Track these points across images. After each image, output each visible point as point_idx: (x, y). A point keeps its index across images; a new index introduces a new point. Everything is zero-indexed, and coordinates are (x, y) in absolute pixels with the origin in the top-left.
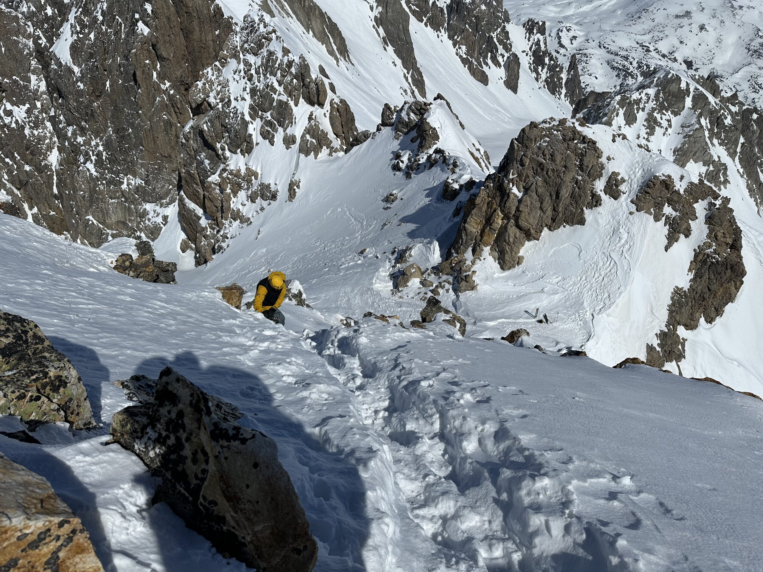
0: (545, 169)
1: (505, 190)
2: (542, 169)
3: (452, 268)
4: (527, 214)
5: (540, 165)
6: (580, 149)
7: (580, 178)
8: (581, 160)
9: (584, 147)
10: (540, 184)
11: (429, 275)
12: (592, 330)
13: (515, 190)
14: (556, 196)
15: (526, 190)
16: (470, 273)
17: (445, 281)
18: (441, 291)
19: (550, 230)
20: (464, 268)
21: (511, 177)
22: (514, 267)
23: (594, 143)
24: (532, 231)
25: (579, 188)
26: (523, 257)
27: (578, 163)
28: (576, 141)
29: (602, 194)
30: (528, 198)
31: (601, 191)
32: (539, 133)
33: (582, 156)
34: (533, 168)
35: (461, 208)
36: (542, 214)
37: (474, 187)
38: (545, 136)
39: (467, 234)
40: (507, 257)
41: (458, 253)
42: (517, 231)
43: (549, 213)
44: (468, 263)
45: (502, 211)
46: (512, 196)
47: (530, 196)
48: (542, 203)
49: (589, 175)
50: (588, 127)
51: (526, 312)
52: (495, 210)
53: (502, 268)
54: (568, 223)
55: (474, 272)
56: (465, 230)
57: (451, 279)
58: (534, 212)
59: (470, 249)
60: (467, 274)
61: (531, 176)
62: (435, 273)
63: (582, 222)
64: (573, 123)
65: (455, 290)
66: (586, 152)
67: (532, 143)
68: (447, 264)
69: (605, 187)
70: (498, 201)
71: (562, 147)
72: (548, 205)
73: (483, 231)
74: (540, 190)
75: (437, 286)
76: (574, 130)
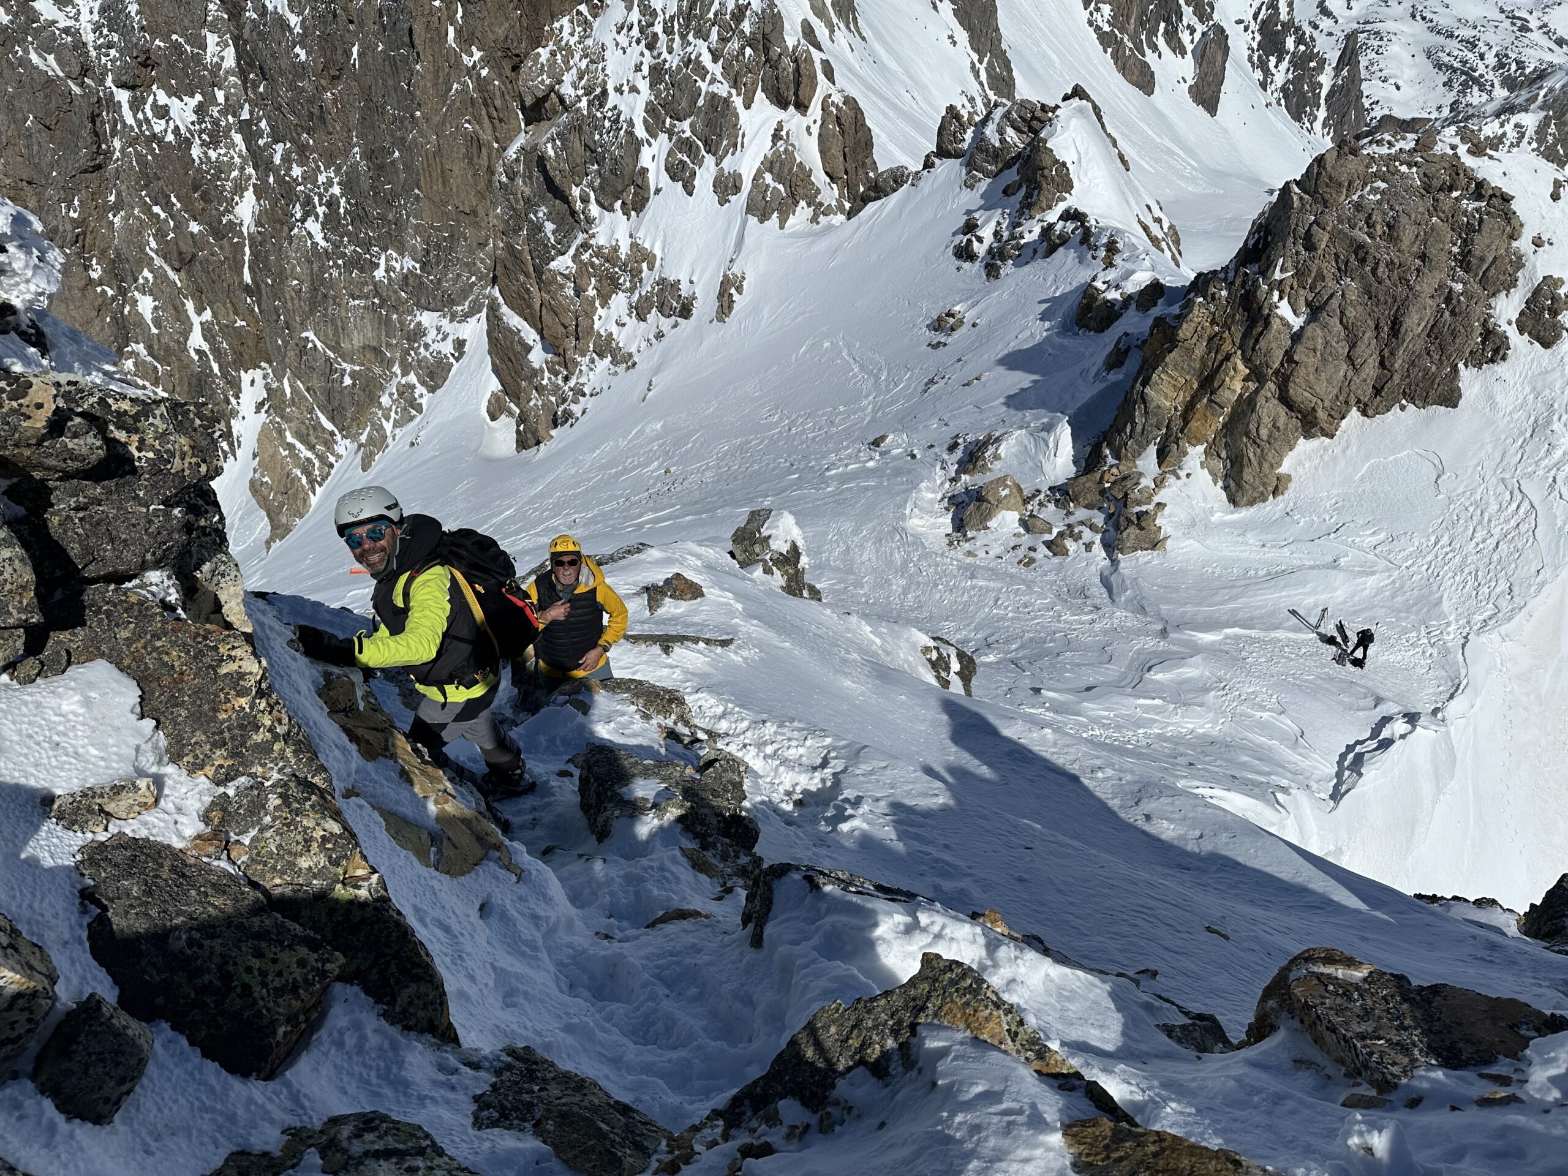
0: (1370, 258)
1: (1260, 308)
2: (1363, 261)
3: (1103, 492)
4: (1312, 370)
5: (1359, 248)
6: (1465, 213)
7: (1459, 287)
8: (1465, 241)
9: (1477, 210)
10: (1353, 296)
11: (1041, 504)
13: (1284, 309)
14: (1392, 329)
15: (1315, 311)
16: (1151, 507)
17: (1082, 523)
18: (1071, 545)
19: (1364, 413)
20: (1135, 494)
21: (1278, 275)
22: (1264, 500)
23: (1506, 199)
24: (1321, 414)
25: (1453, 313)
26: (1289, 478)
27: (1455, 250)
28: (1455, 194)
29: (1512, 332)
30: (1319, 332)
31: (1510, 323)
32: (1361, 168)
33: (1468, 232)
34: (1337, 256)
35: (1128, 349)
36: (1350, 373)
37: (1160, 301)
38: (1376, 176)
39: (1146, 412)
40: (1248, 475)
41: (1117, 457)
42: (1282, 410)
43: (1371, 370)
44: (1147, 482)
45: (1246, 361)
46: (1276, 324)
47: (1324, 327)
48: (1353, 346)
49: (1483, 281)
50: (1491, 157)
51: (1293, 612)
52: (1228, 357)
53: (1233, 500)
54: (1412, 400)
55: (1160, 506)
56: (1145, 403)
57: (1099, 519)
58: (1330, 369)
59: (1152, 450)
60: (1144, 508)
61: (1329, 277)
62: (1057, 501)
63: (1451, 399)
64: (1453, 147)
65: (1110, 547)
66: (1481, 221)
67: (1340, 192)
68: (1089, 482)
69: (1522, 313)
70: (1238, 337)
71: (1419, 206)
72: (1368, 352)
73: (1190, 407)
74: (1351, 313)
75: (1061, 535)
76: (1455, 167)
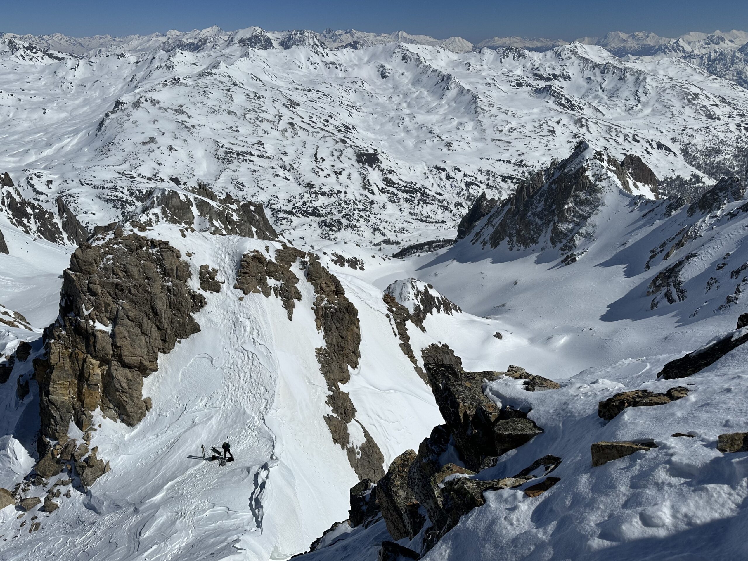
0: (125, 288)
1: (87, 331)
2: (122, 290)
3: (58, 462)
4: (129, 346)
5: (117, 285)
6: (153, 254)
7: (170, 284)
8: (160, 265)
9: (157, 251)
10: (127, 307)
11: (24, 491)
12: (271, 433)
13: (99, 326)
14: (153, 312)
15: (114, 320)
16: (90, 453)
17: (56, 485)
18: (57, 501)
19: (165, 353)
20: (77, 451)
21: (86, 313)
22: (145, 415)
23: (166, 243)
24: (146, 363)
25: (174, 295)
26: (149, 399)
27: (159, 270)
28: (144, 249)
29: (202, 292)
30: (122, 328)
31: (199, 289)
32: (96, 253)
33: (159, 261)
34: (109, 293)
35: (27, 383)
36: (147, 339)
37: (31, 351)
38: (105, 253)
39: (58, 408)
40: (129, 409)
41: (55, 438)
42: (127, 371)
43: (156, 334)
44: (80, 442)
45: (95, 357)
46: (99, 335)
47: (123, 325)
48: (141, 327)
49: (178, 277)
50: (149, 230)
51: (190, 457)
52: (85, 361)
53: (130, 424)
54: (181, 337)
55: (95, 449)
56: (53, 403)
57: (65, 477)
58: (137, 341)
59: (73, 425)
60: (87, 456)
61: (111, 303)
62: (34, 483)
63: (196, 329)
64: (131, 231)
65: (79, 487)
66: (162, 255)
67: (93, 266)
68: (47, 461)
69: (201, 283)
70: (84, 349)
71: (132, 259)
72: (149, 326)
73: (80, 394)
74: (131, 314)
75: (47, 499)
76: (137, 238)
